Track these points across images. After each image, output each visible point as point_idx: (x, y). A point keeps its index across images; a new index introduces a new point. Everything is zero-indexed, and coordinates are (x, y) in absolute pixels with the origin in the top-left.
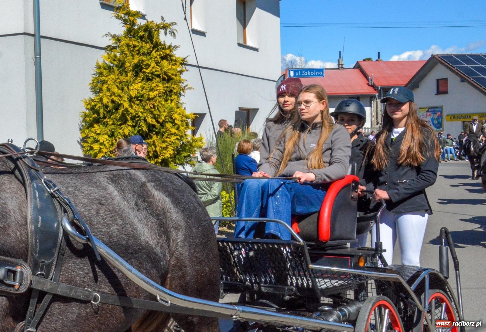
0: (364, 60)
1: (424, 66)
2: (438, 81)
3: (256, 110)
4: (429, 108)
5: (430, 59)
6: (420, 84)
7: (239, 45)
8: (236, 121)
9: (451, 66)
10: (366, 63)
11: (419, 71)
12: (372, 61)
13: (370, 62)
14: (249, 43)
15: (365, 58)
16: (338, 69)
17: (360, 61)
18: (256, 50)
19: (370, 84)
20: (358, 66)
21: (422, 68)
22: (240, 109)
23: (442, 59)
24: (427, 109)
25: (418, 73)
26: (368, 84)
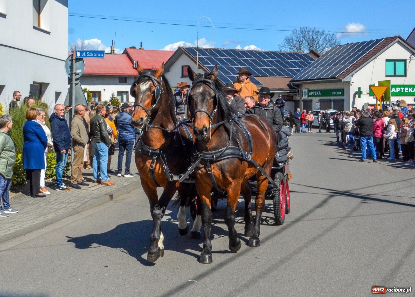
0: (130, 48)
1: (173, 55)
2: (183, 67)
3: (48, 84)
4: (177, 88)
5: (178, 50)
6: (170, 69)
7: (35, 28)
8: (30, 93)
9: (192, 56)
10: (132, 50)
11: (170, 59)
12: (136, 49)
13: (134, 50)
14: (42, 27)
15: (131, 46)
16: (111, 54)
17: (128, 49)
18: (48, 33)
19: (135, 67)
20: (126, 52)
21: (172, 57)
22: (34, 82)
23: (185, 50)
24: (175, 89)
25: (169, 60)
26: (133, 67)
